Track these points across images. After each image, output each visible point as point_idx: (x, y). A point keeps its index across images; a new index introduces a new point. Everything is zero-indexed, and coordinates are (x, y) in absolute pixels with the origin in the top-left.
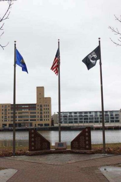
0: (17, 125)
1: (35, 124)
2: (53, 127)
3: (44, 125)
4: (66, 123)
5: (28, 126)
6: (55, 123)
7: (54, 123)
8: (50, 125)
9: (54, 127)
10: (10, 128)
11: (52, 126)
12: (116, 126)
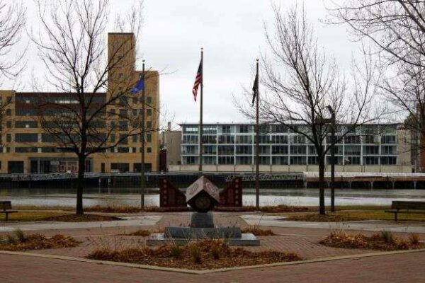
0: (39, 167)
4: (211, 163)
5: (74, 170)
8: (154, 168)
11: (162, 173)
12: (381, 177)
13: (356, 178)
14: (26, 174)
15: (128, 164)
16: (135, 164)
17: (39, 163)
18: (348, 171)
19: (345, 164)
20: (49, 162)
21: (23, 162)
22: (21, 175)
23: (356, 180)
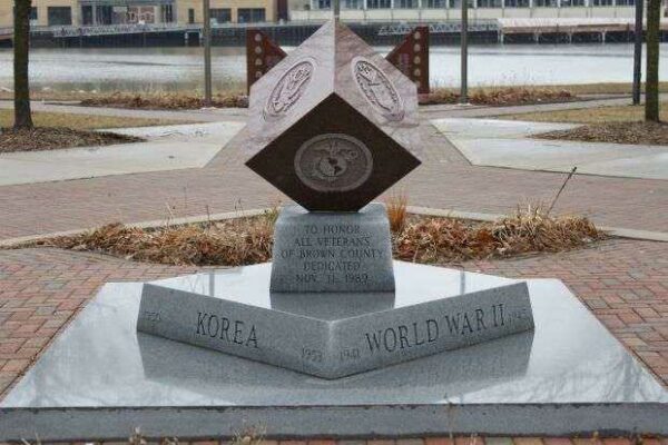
0: (94, 14)
1: (191, 12)
2: (286, 29)
3: (234, 17)
4: (355, 7)
5: (149, 19)
6: (296, 7)
7: (290, 8)
8: (270, 14)
9: (292, 28)
10: (57, 30)
11: (282, 23)
12: (617, 25)
13: (580, 26)
14: (75, 27)
15: (229, 10)
16: (240, 10)
17: (94, 9)
18: (566, 16)
19: (562, 5)
20: (110, 8)
21: (69, 8)
22: (67, 28)
23: (580, 30)
